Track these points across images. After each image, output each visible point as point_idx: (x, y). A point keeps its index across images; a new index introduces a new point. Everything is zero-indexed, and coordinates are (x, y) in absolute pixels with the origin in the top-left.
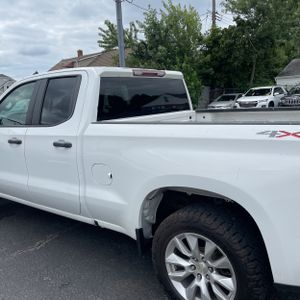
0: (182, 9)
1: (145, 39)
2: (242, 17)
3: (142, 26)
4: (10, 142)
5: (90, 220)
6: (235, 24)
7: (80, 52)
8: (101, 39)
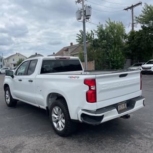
0: (116, 23)
1: (97, 38)
2: (145, 25)
3: (96, 32)
4: (19, 80)
5: (37, 105)
6: (141, 29)
7: (72, 44)
8: (77, 38)
